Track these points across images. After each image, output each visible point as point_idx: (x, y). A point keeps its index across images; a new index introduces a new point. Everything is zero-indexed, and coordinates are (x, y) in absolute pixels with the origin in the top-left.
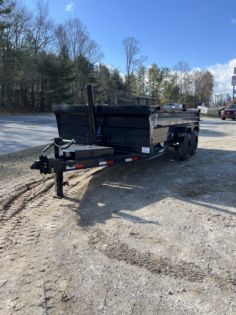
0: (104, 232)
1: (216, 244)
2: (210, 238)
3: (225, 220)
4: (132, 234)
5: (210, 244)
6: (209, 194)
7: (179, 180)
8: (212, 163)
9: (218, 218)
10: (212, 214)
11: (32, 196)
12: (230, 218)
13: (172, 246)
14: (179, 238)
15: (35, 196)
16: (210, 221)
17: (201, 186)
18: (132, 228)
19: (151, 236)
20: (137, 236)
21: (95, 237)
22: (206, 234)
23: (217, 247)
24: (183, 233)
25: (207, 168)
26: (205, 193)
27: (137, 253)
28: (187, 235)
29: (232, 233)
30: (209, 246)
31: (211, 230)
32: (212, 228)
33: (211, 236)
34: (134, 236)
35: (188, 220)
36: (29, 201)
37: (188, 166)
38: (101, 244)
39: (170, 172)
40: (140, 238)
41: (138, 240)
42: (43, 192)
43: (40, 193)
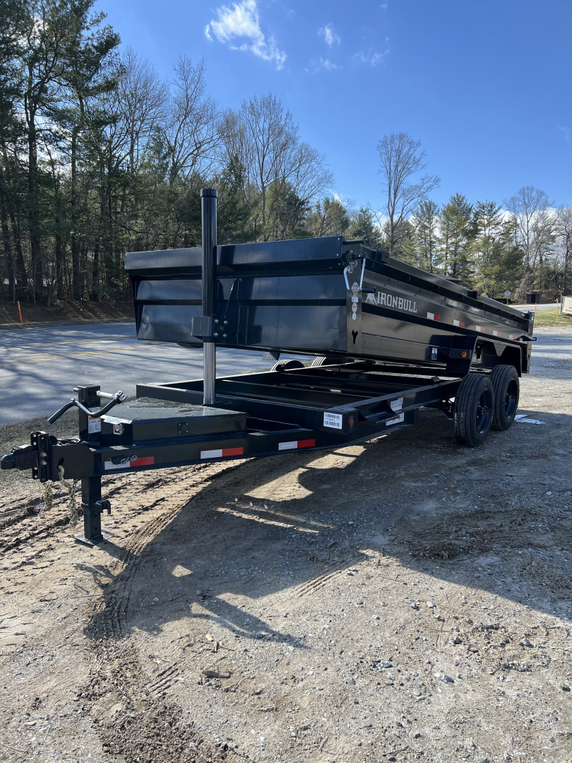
0: (142, 657)
1: (445, 730)
2: (436, 708)
3: (508, 647)
4: (210, 675)
5: (427, 730)
6: (497, 554)
7: (430, 506)
8: (545, 456)
9: (488, 637)
10: (476, 623)
11: (23, 536)
12: (523, 641)
13: (306, 728)
14: (341, 700)
15: (32, 536)
16: (461, 647)
17: (482, 525)
18: (222, 653)
19: (262, 686)
20: (224, 682)
21: (109, 674)
22: (427, 691)
23: (439, 745)
24: (360, 683)
25: (525, 471)
26: (484, 551)
27: (191, 744)
28: (370, 691)
29: (512, 693)
30: (418, 736)
31: (450, 680)
32: (454, 673)
33: (443, 699)
34: (213, 681)
35: (394, 639)
36: (9, 548)
37: (474, 463)
38: (110, 701)
39: (416, 477)
40: (227, 690)
41: (220, 695)
42: (59, 523)
43: (49, 528)
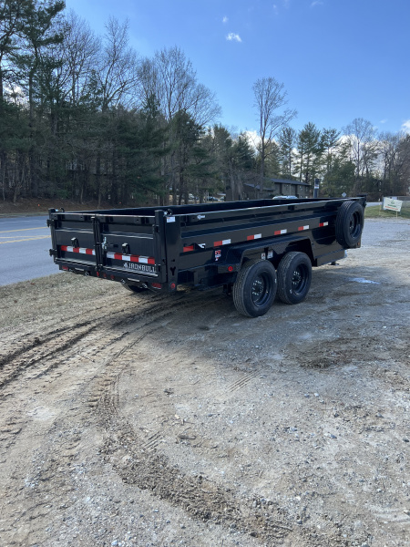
0: (136, 429)
1: (335, 465)
2: (328, 453)
3: (368, 418)
4: (182, 438)
5: (324, 465)
6: (355, 364)
7: (308, 336)
8: (380, 304)
9: (355, 413)
10: (347, 405)
11: (36, 358)
12: (378, 414)
13: (249, 466)
14: (268, 449)
15: (43, 358)
16: (339, 418)
17: (344, 347)
18: (187, 426)
19: (216, 443)
20: (192, 442)
21: (116, 439)
22: (321, 443)
23: (333, 472)
24: (278, 440)
25: (367, 313)
26: (347, 363)
27: (179, 476)
28: (285, 444)
29: (374, 444)
30: (318, 468)
31: (334, 437)
32: (336, 433)
33: (331, 448)
34: (185, 441)
35: (296, 415)
36: (28, 366)
37: (333, 309)
38: (121, 454)
39: (296, 318)
40: (195, 446)
41: (191, 449)
42: (58, 350)
43: (52, 353)
